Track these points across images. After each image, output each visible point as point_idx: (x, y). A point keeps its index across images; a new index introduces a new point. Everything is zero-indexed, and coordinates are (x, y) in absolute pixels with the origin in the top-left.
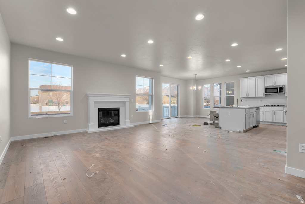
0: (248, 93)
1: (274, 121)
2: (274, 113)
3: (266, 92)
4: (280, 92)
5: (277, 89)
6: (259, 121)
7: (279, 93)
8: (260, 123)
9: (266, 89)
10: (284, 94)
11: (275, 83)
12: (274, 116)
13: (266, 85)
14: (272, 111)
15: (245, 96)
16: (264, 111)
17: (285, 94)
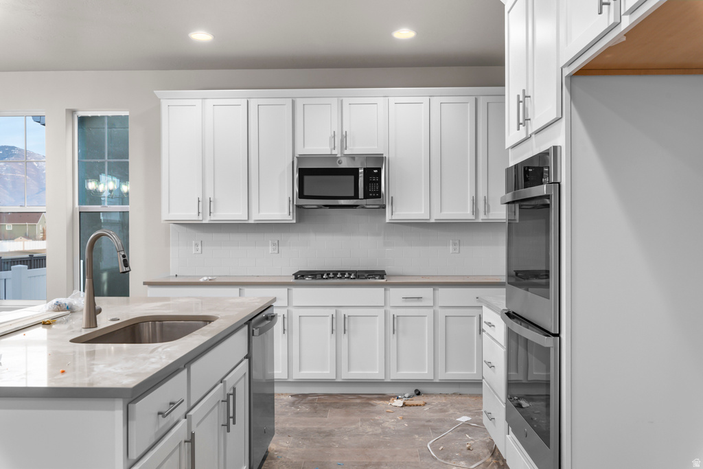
0: (209, 194)
1: (346, 375)
2: (341, 325)
3: (301, 195)
4: (366, 197)
5: (352, 178)
6: (272, 383)
7: (364, 202)
8: (278, 390)
9: (303, 173)
10: (384, 207)
11: (344, 138)
12: (344, 339)
13: (300, 151)
14: (333, 311)
15: (191, 215)
16: (296, 313)
17: (388, 209)
